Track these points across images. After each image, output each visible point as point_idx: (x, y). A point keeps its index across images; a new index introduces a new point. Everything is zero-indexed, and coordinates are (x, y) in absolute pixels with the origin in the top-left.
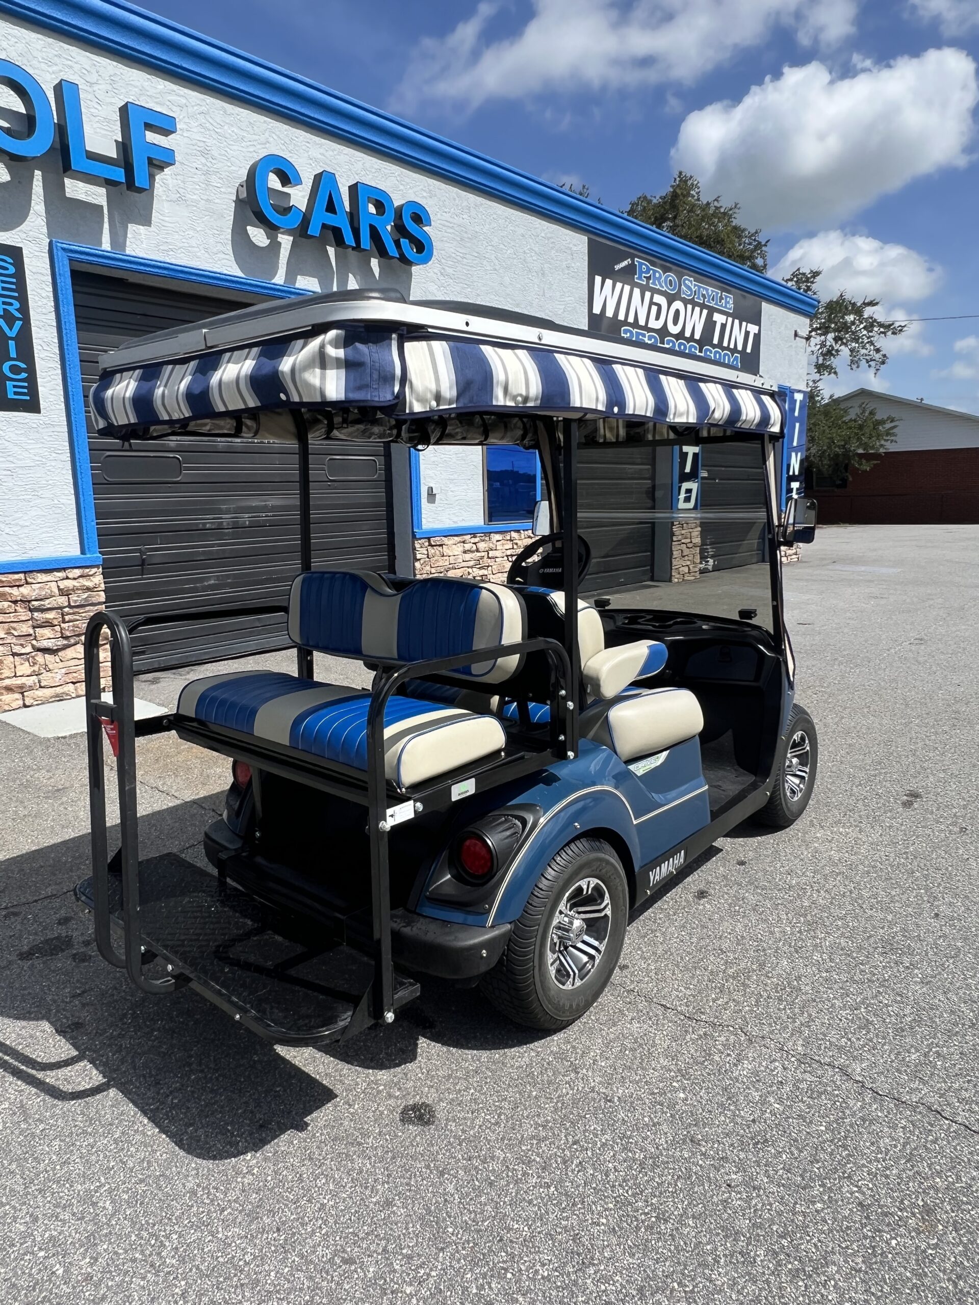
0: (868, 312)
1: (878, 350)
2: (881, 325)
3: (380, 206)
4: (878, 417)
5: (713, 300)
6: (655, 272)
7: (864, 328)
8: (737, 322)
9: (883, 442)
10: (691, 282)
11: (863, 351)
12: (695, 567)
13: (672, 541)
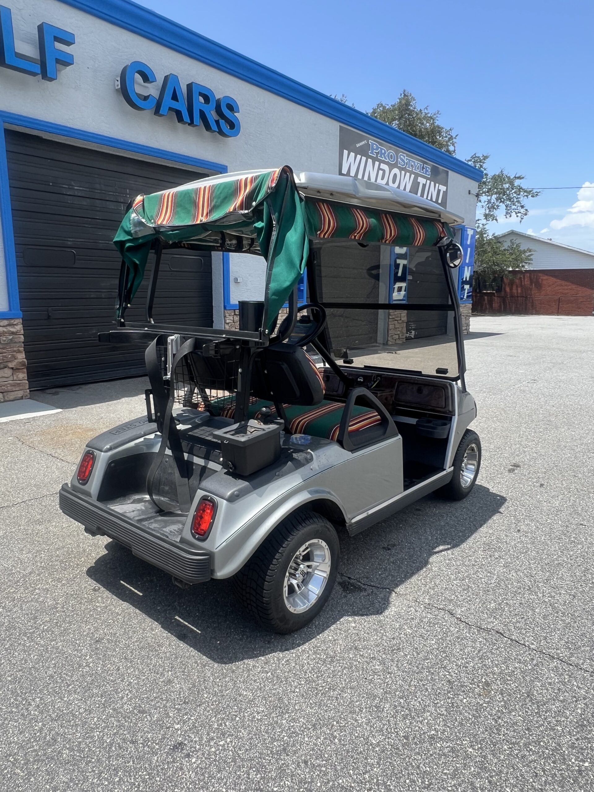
0: (517, 183)
1: (522, 207)
2: (525, 191)
3: (207, 99)
4: (522, 248)
5: (418, 168)
6: (382, 149)
7: (515, 192)
8: (432, 183)
9: (524, 264)
10: (404, 157)
11: (513, 207)
12: (402, 335)
13: (389, 318)
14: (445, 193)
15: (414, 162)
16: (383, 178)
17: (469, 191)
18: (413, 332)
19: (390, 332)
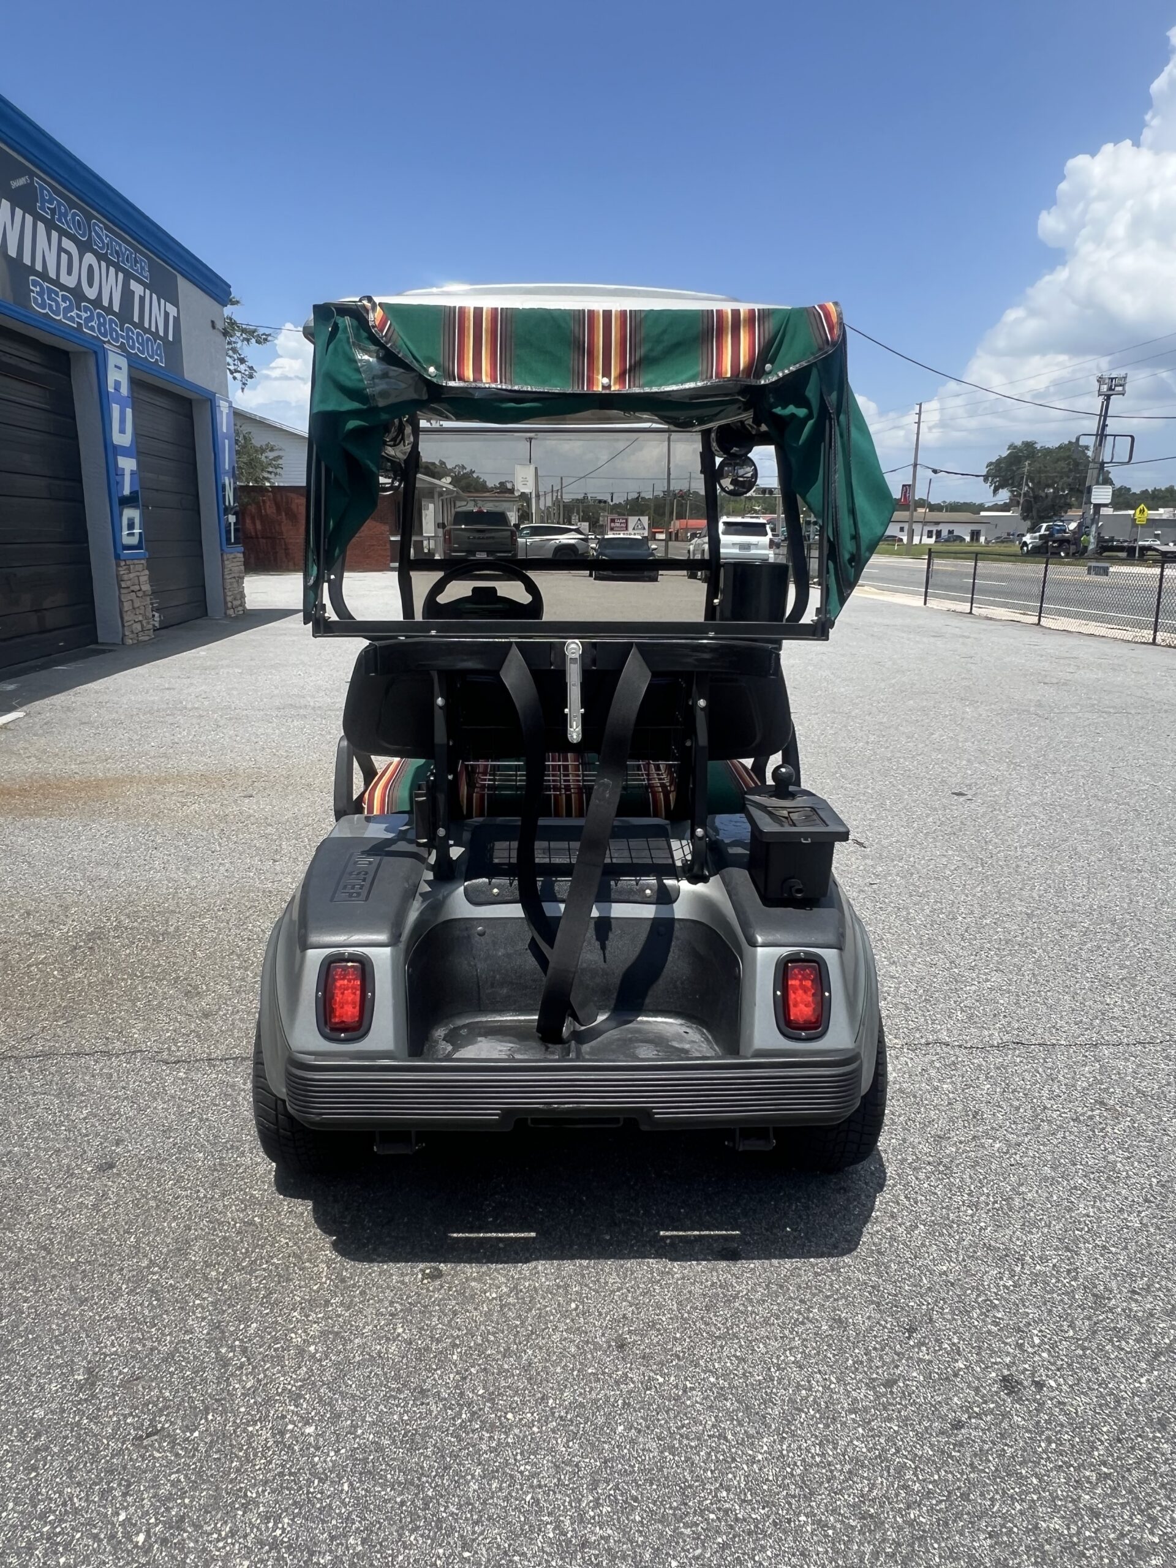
5: (127, 260)
6: (60, 204)
8: (154, 296)
10: (102, 229)
12: (148, 623)
13: (120, 587)
14: (177, 320)
15: (120, 246)
16: (69, 273)
17: (213, 322)
18: (157, 615)
19: (126, 618)
